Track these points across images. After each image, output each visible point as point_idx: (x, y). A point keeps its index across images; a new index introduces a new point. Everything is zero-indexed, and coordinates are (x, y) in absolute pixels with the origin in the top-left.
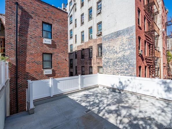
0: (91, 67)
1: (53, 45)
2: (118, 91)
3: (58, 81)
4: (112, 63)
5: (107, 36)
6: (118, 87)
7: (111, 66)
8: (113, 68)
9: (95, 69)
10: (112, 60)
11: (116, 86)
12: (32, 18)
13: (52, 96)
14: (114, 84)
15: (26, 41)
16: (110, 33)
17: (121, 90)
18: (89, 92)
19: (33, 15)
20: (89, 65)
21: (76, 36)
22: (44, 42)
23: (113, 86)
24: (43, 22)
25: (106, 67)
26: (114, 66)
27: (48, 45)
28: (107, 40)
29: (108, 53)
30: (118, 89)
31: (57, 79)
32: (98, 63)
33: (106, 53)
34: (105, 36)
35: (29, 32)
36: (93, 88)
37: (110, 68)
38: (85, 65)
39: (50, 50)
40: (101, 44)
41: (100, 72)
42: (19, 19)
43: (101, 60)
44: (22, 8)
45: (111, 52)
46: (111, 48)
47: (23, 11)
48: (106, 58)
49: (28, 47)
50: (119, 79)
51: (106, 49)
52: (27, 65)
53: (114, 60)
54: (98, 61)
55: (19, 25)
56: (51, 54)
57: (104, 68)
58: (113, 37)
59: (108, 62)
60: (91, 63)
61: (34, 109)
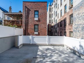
0: (66, 32)
1: (39, 21)
2: (78, 54)
3: (34, 37)
4: (81, 28)
5: (77, 6)
6: (78, 50)
7: (80, 31)
8: (82, 33)
9: (68, 33)
10: (82, 25)
11: (77, 49)
12: (31, 10)
13: (31, 44)
14: (75, 47)
15: (28, 20)
16: (79, 2)
17: (81, 54)
18: (53, 48)
19: (31, 9)
20: (64, 31)
21: (58, 14)
22: (35, 20)
23: (74, 48)
24: (35, 11)
25: (76, 31)
26: (83, 31)
27: (37, 21)
28: (77, 9)
29: (77, 20)
30: (78, 53)
31: (34, 36)
32: (70, 29)
33: (76, 20)
34: (75, 7)
35: (29, 17)
36: (58, 46)
37: (79, 32)
38: (62, 31)
39: (37, 23)
40: (72, 14)
41: (72, 36)
42: (26, 13)
43: (72, 26)
44: (27, 8)
45: (80, 18)
46: (80, 15)
47: (28, 9)
48: (75, 25)
49: (29, 22)
50: (80, 42)
51: (76, 17)
52: (29, 30)
53: (83, 25)
54: (70, 28)
55: (26, 15)
56: (38, 25)
57: (74, 33)
58: (82, 4)
59: (77, 27)
60: (65, 30)
61: (19, 47)
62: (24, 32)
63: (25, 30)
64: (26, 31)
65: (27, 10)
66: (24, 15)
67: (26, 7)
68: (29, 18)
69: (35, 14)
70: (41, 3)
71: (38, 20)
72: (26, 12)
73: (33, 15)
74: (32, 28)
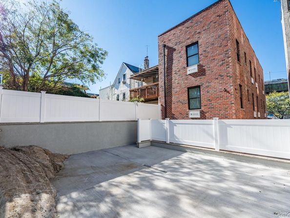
15: (171, 79)
22: (188, 73)
24: (187, 47)
35: (173, 69)
44: (168, 47)
52: (173, 106)
55: (166, 65)
56: (199, 87)
61: (139, 143)
62: (162, 113)
63: (166, 108)
64: (168, 111)
65: (166, 54)
66: (161, 70)
67: (165, 46)
68: (173, 73)
69: (187, 58)
70: (204, 14)
71: (196, 71)
72: (166, 57)
73: (184, 60)
74: (181, 99)
